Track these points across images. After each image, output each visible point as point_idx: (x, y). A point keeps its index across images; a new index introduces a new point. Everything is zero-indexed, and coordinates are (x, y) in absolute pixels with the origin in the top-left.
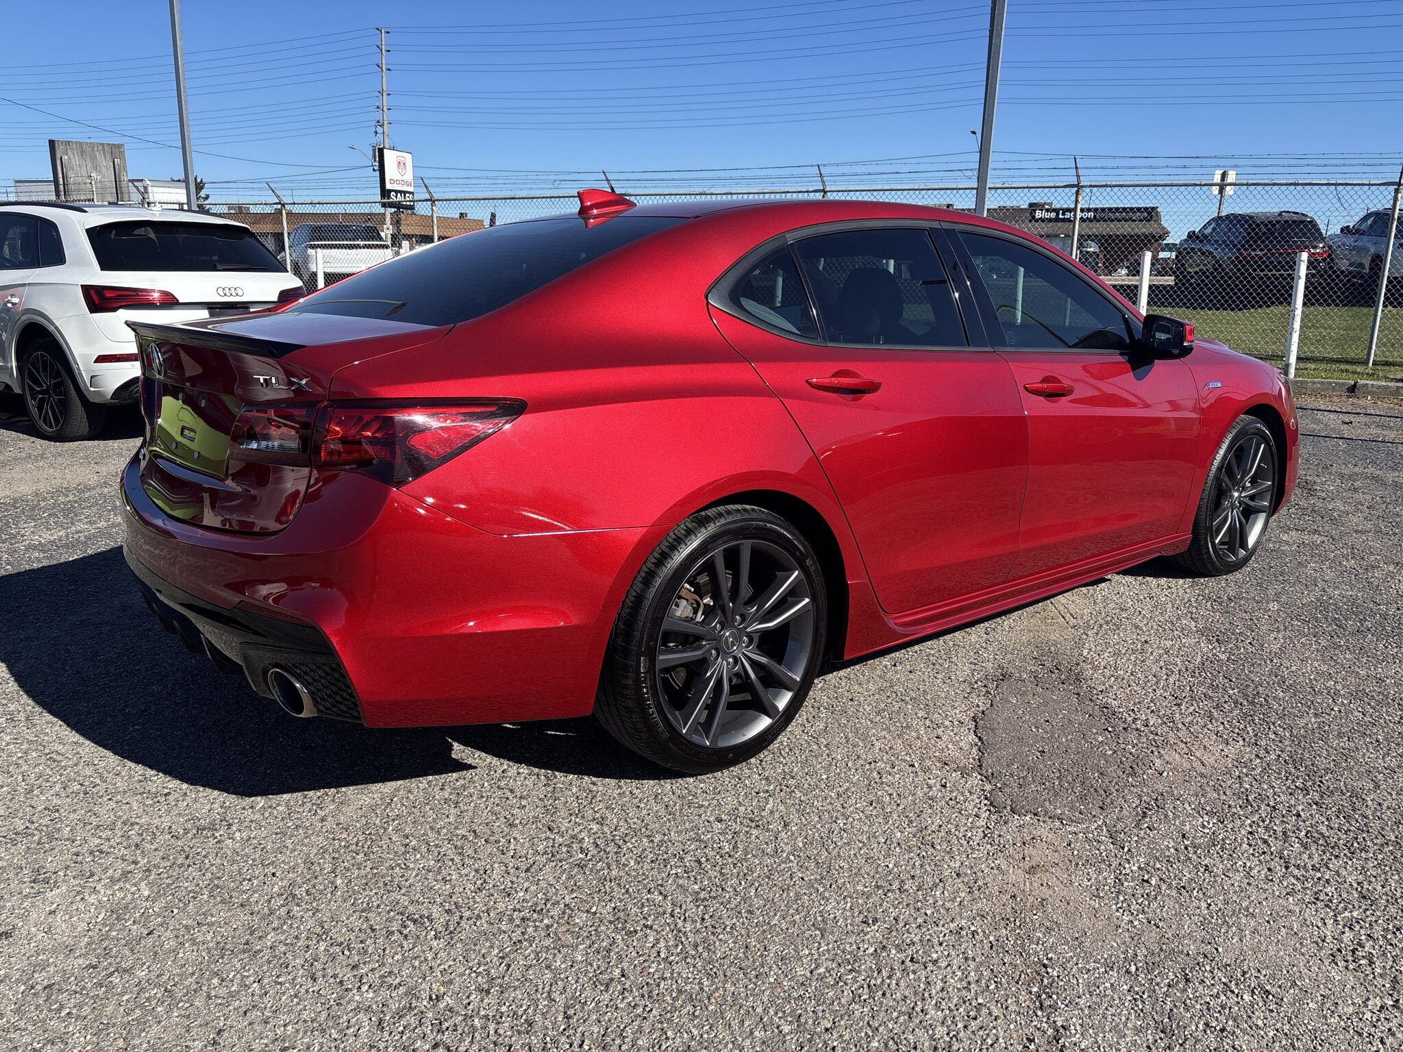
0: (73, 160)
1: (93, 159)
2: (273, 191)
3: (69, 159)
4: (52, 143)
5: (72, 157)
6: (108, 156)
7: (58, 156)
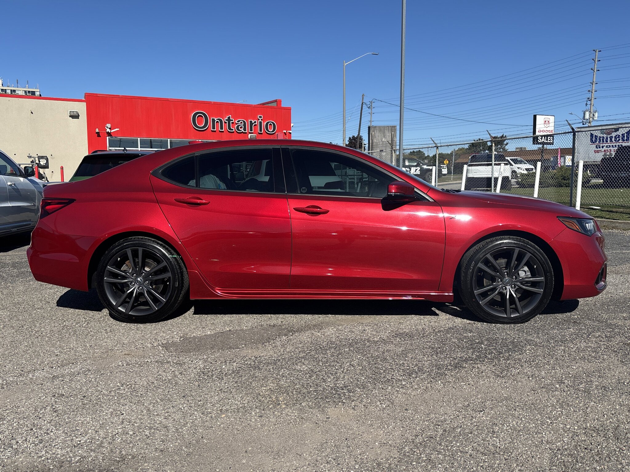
0: (376, 134)
1: (384, 133)
2: (433, 141)
3: (375, 133)
4: (369, 128)
5: (376, 133)
6: (390, 132)
7: (371, 133)
